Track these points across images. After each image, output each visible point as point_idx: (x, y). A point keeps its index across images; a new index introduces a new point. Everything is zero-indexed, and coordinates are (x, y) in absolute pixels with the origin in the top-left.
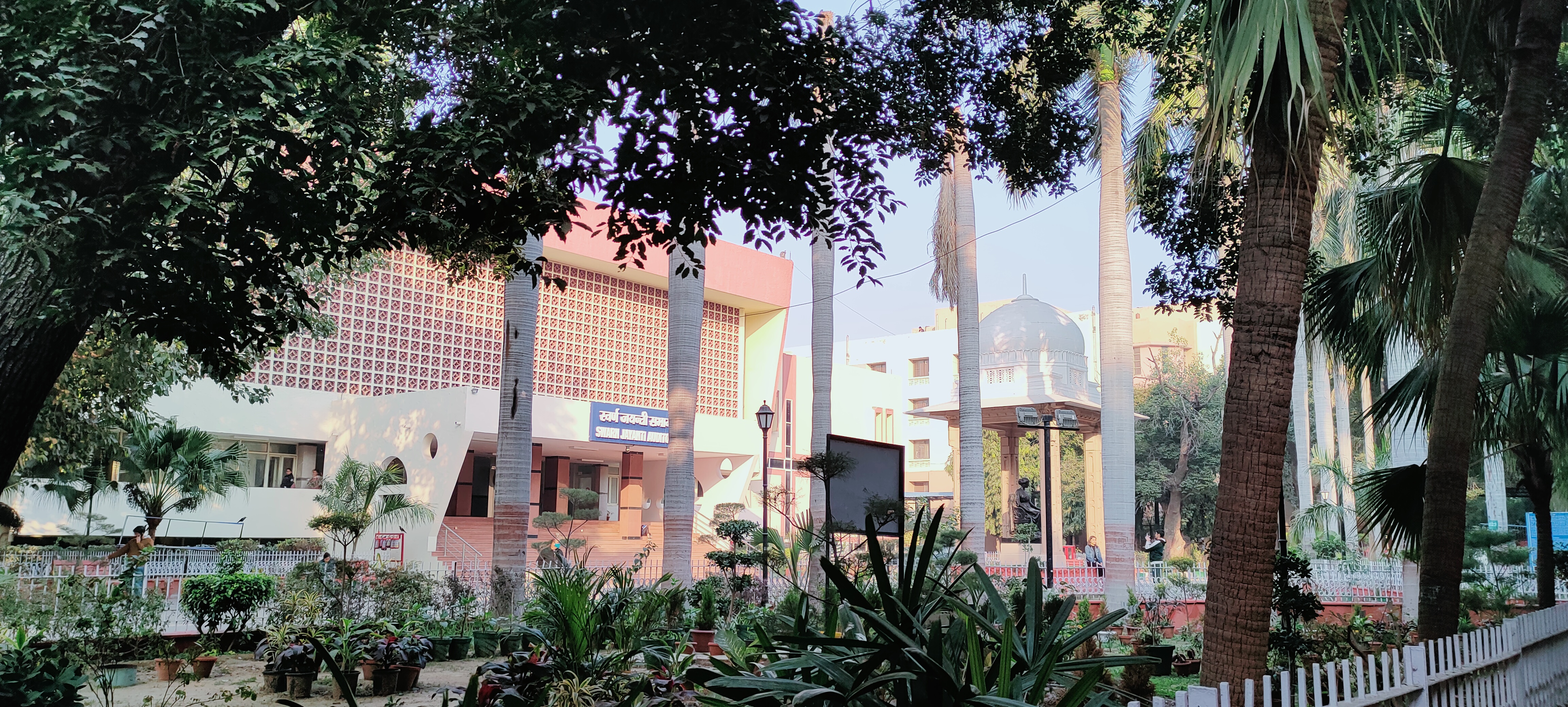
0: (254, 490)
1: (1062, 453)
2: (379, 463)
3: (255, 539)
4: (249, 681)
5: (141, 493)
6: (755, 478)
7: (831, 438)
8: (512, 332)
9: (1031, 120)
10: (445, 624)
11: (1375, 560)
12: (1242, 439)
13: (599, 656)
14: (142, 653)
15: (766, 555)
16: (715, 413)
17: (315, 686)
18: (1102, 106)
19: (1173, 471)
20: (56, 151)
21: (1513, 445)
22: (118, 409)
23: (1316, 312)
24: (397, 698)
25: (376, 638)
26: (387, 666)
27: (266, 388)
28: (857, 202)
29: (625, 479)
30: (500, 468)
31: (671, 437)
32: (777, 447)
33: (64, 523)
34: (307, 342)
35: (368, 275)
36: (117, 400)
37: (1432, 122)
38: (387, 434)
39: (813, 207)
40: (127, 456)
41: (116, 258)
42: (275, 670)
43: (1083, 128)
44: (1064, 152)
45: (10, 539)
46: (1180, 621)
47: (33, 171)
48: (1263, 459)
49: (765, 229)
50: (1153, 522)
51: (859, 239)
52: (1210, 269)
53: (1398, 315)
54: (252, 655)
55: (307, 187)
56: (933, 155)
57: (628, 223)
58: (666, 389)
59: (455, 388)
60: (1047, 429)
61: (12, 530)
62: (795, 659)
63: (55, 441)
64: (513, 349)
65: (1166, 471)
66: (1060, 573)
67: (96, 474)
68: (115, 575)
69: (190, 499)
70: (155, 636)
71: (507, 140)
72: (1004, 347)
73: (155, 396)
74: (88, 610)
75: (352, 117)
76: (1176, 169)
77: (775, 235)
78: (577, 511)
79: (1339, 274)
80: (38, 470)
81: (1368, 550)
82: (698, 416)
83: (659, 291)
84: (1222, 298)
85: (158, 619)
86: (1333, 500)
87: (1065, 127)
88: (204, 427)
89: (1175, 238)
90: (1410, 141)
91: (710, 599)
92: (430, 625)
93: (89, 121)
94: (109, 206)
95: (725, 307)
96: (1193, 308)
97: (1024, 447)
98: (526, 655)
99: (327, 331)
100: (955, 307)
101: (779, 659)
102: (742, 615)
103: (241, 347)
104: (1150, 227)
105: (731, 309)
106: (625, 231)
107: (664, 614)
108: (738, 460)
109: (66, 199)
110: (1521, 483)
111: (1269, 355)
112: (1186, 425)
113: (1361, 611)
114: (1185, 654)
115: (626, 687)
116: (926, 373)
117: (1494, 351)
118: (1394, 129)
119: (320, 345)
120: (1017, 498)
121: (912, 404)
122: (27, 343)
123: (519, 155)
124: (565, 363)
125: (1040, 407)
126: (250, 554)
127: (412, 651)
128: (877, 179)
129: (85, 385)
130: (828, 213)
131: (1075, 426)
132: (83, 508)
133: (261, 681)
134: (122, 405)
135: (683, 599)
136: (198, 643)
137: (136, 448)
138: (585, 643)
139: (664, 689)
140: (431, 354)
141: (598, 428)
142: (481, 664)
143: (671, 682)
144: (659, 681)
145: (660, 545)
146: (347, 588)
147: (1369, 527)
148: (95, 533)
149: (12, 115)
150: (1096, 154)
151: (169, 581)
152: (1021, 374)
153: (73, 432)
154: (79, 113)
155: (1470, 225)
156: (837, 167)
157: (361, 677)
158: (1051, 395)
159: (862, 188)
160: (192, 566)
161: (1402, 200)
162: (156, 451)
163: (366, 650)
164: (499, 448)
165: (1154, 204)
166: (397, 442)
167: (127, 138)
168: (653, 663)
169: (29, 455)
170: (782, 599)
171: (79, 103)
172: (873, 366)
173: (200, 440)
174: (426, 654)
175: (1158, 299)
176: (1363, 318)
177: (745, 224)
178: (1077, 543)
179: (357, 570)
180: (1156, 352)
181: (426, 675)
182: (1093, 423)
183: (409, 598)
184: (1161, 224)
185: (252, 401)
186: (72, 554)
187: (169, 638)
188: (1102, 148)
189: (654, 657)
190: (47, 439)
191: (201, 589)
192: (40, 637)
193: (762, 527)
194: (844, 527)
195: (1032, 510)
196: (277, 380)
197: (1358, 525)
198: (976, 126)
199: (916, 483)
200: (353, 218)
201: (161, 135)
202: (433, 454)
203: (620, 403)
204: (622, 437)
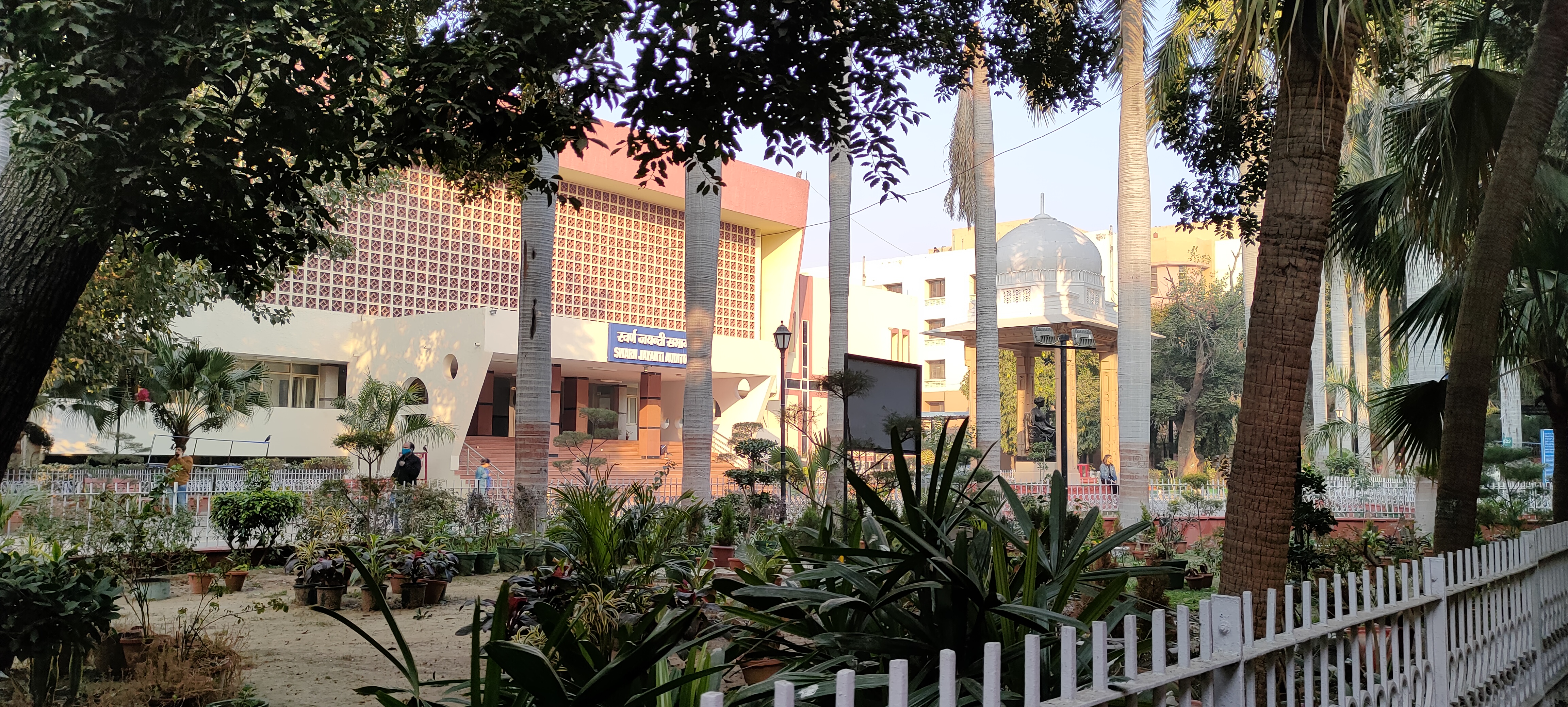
0: (277, 411)
1: (1078, 373)
2: (400, 384)
3: (281, 458)
4: (281, 594)
5: (167, 412)
6: (772, 398)
7: (849, 357)
8: (530, 253)
9: (1053, 34)
10: (470, 540)
11: (1387, 477)
12: (1266, 353)
13: (622, 570)
14: (175, 567)
15: (785, 472)
16: (732, 334)
17: (344, 599)
18: (1125, 20)
19: (1188, 390)
20: (71, 67)
21: (1532, 361)
22: (140, 330)
23: (1338, 228)
24: (425, 610)
25: (403, 553)
26: (415, 580)
27: (286, 309)
28: (879, 117)
29: (644, 400)
30: (520, 388)
31: (689, 358)
32: (795, 367)
33: (93, 441)
34: (326, 264)
35: (384, 195)
36: (140, 321)
37: (1464, 32)
38: (408, 355)
39: (834, 123)
40: (152, 376)
41: (135, 176)
42: (305, 584)
43: (1106, 42)
44: (1087, 67)
45: (42, 458)
46: (1193, 537)
47: (48, 87)
48: (1288, 372)
49: (786, 145)
50: (1167, 440)
51: (881, 155)
52: (1232, 185)
53: (1422, 232)
54: (282, 569)
55: (323, 103)
56: (952, 70)
57: (647, 140)
58: (683, 310)
59: (474, 309)
60: (1063, 349)
61: (43, 449)
62: (820, 570)
63: (81, 361)
64: (531, 269)
65: (1180, 390)
66: (1074, 491)
67: (121, 395)
68: (145, 492)
69: (216, 418)
70: (186, 551)
71: (522, 55)
72: (1021, 267)
73: (177, 317)
74: (121, 526)
75: (366, 30)
76: (1200, 83)
77: (795, 150)
78: (597, 431)
79: (1361, 191)
80: (66, 390)
81: (1382, 467)
82: (716, 336)
83: (675, 212)
84: (1244, 215)
85: (189, 534)
86: (1347, 417)
87: (1088, 40)
88: (227, 347)
89: (1197, 154)
90: (1439, 52)
91: (729, 515)
92: (456, 541)
93: (102, 35)
94: (126, 123)
95: (741, 228)
96: (1214, 225)
97: (1039, 367)
98: (551, 569)
99: (345, 252)
100: (973, 226)
101: (803, 570)
102: (761, 532)
103: (263, 265)
104: (1173, 143)
105: (747, 230)
106: (645, 149)
107: (684, 530)
108: (755, 380)
109: (82, 116)
110: (1538, 400)
111: (1295, 267)
112: (1202, 344)
113: (1373, 526)
114: (1198, 568)
115: (648, 600)
116: (942, 293)
117: (1517, 266)
118: (1424, 40)
119: (339, 266)
120: (1032, 417)
121: (928, 325)
122: (48, 261)
123: (534, 70)
124: (582, 285)
125: (1056, 327)
126: (277, 472)
127: (439, 566)
128: (900, 91)
129: (107, 306)
130: (850, 128)
131: (1092, 346)
132: (111, 427)
133: (292, 595)
134: (145, 326)
135: (703, 516)
136: (229, 558)
137: (160, 369)
138: (608, 557)
139: (686, 602)
140: (449, 276)
141: (616, 349)
142: (506, 578)
143: (694, 595)
144: (682, 594)
145: (680, 463)
146: (373, 505)
147: (1382, 445)
148: (124, 452)
149: (25, 30)
150: (1117, 69)
151: (198, 498)
152: (1038, 294)
153: (97, 352)
154: (91, 26)
155: (1500, 137)
156: (858, 81)
157: (389, 590)
158: (1068, 314)
159: (883, 101)
160: (221, 486)
161: (1431, 114)
162: (180, 371)
163: (394, 565)
164: (519, 367)
165: (1177, 119)
166: (418, 362)
167: (141, 52)
168: (675, 576)
169: (54, 376)
170: (801, 516)
171: (91, 16)
172: (889, 287)
173: (222, 361)
174: (452, 568)
175: (1179, 216)
176: (1385, 235)
177: (765, 140)
178: (1091, 461)
179: (382, 487)
180: (1175, 272)
181: (455, 588)
182: (1109, 342)
183: (434, 515)
184: (1183, 140)
185: (273, 322)
186: (101, 472)
187: (201, 553)
188: (1124, 63)
189: (677, 571)
190: (73, 360)
191: (230, 506)
192: (75, 551)
193: (780, 445)
194: (862, 445)
195: (1047, 429)
196: (298, 302)
197: (1372, 443)
198: (996, 41)
199: (931, 403)
200: (370, 134)
201: (174, 49)
202: (454, 375)
203: (637, 324)
204: (640, 358)
